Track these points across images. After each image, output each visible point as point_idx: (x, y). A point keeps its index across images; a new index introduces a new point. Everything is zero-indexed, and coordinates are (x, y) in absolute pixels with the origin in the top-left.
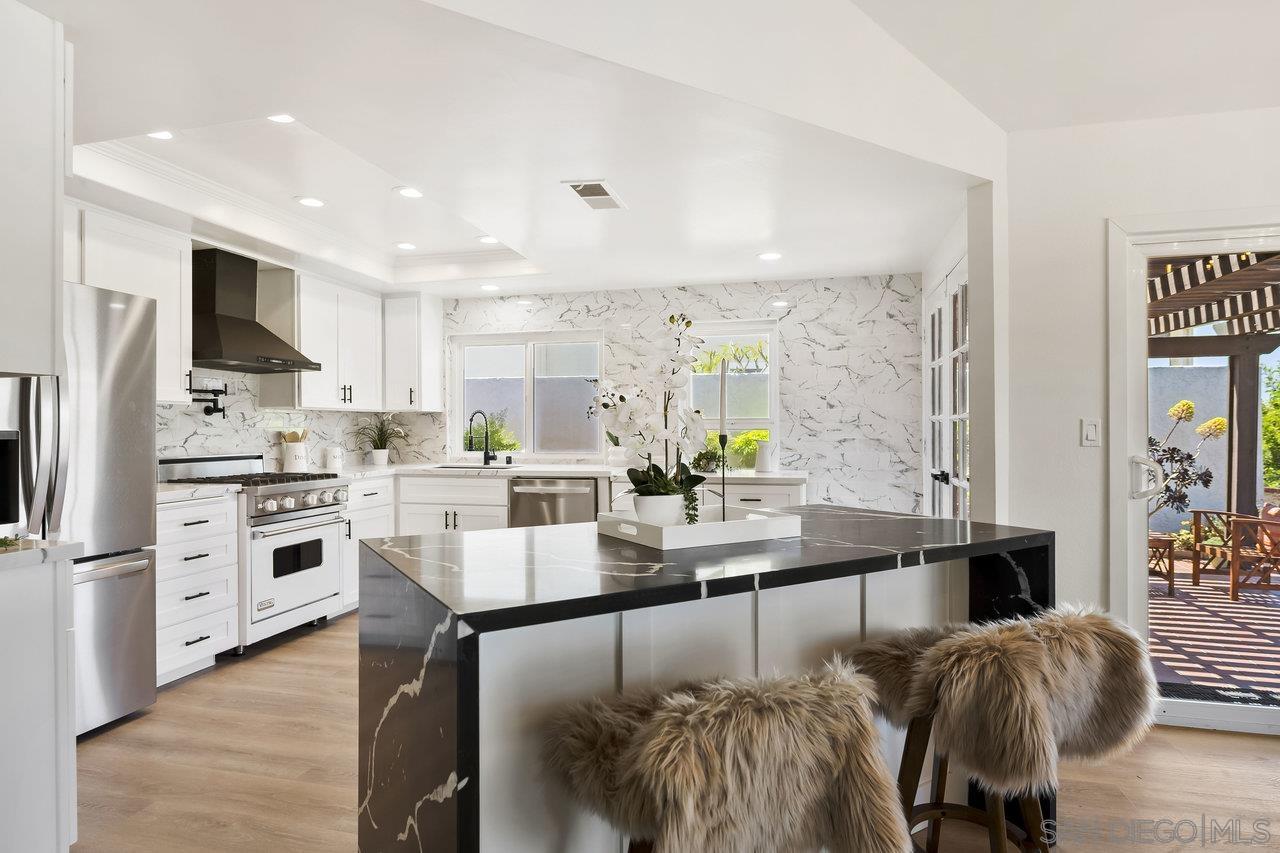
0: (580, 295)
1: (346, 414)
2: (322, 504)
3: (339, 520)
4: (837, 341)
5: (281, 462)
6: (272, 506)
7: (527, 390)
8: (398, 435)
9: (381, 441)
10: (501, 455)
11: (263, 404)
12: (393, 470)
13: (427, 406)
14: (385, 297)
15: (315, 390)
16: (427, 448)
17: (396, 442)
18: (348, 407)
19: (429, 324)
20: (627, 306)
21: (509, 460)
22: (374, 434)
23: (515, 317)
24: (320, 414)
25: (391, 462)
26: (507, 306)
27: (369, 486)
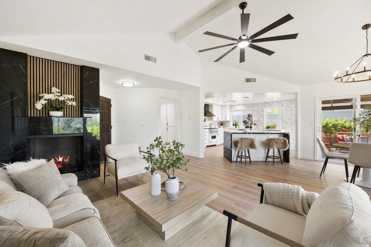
0: (249, 104)
1: (217, 121)
2: (216, 131)
3: (218, 134)
4: (291, 109)
5: (211, 127)
6: (212, 131)
7: (242, 116)
8: (224, 124)
9: (222, 125)
10: (238, 127)
11: (209, 120)
12: (223, 128)
13: (228, 120)
14: (222, 106)
15: (215, 119)
16: (227, 126)
17: (223, 125)
18: (218, 120)
19: (228, 109)
20: (256, 105)
21: (239, 127)
22: (221, 124)
23: (239, 108)
24: (214, 121)
25: (223, 127)
26: (239, 106)
27: (221, 130)
